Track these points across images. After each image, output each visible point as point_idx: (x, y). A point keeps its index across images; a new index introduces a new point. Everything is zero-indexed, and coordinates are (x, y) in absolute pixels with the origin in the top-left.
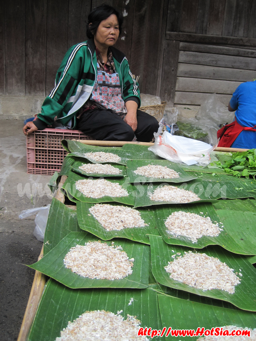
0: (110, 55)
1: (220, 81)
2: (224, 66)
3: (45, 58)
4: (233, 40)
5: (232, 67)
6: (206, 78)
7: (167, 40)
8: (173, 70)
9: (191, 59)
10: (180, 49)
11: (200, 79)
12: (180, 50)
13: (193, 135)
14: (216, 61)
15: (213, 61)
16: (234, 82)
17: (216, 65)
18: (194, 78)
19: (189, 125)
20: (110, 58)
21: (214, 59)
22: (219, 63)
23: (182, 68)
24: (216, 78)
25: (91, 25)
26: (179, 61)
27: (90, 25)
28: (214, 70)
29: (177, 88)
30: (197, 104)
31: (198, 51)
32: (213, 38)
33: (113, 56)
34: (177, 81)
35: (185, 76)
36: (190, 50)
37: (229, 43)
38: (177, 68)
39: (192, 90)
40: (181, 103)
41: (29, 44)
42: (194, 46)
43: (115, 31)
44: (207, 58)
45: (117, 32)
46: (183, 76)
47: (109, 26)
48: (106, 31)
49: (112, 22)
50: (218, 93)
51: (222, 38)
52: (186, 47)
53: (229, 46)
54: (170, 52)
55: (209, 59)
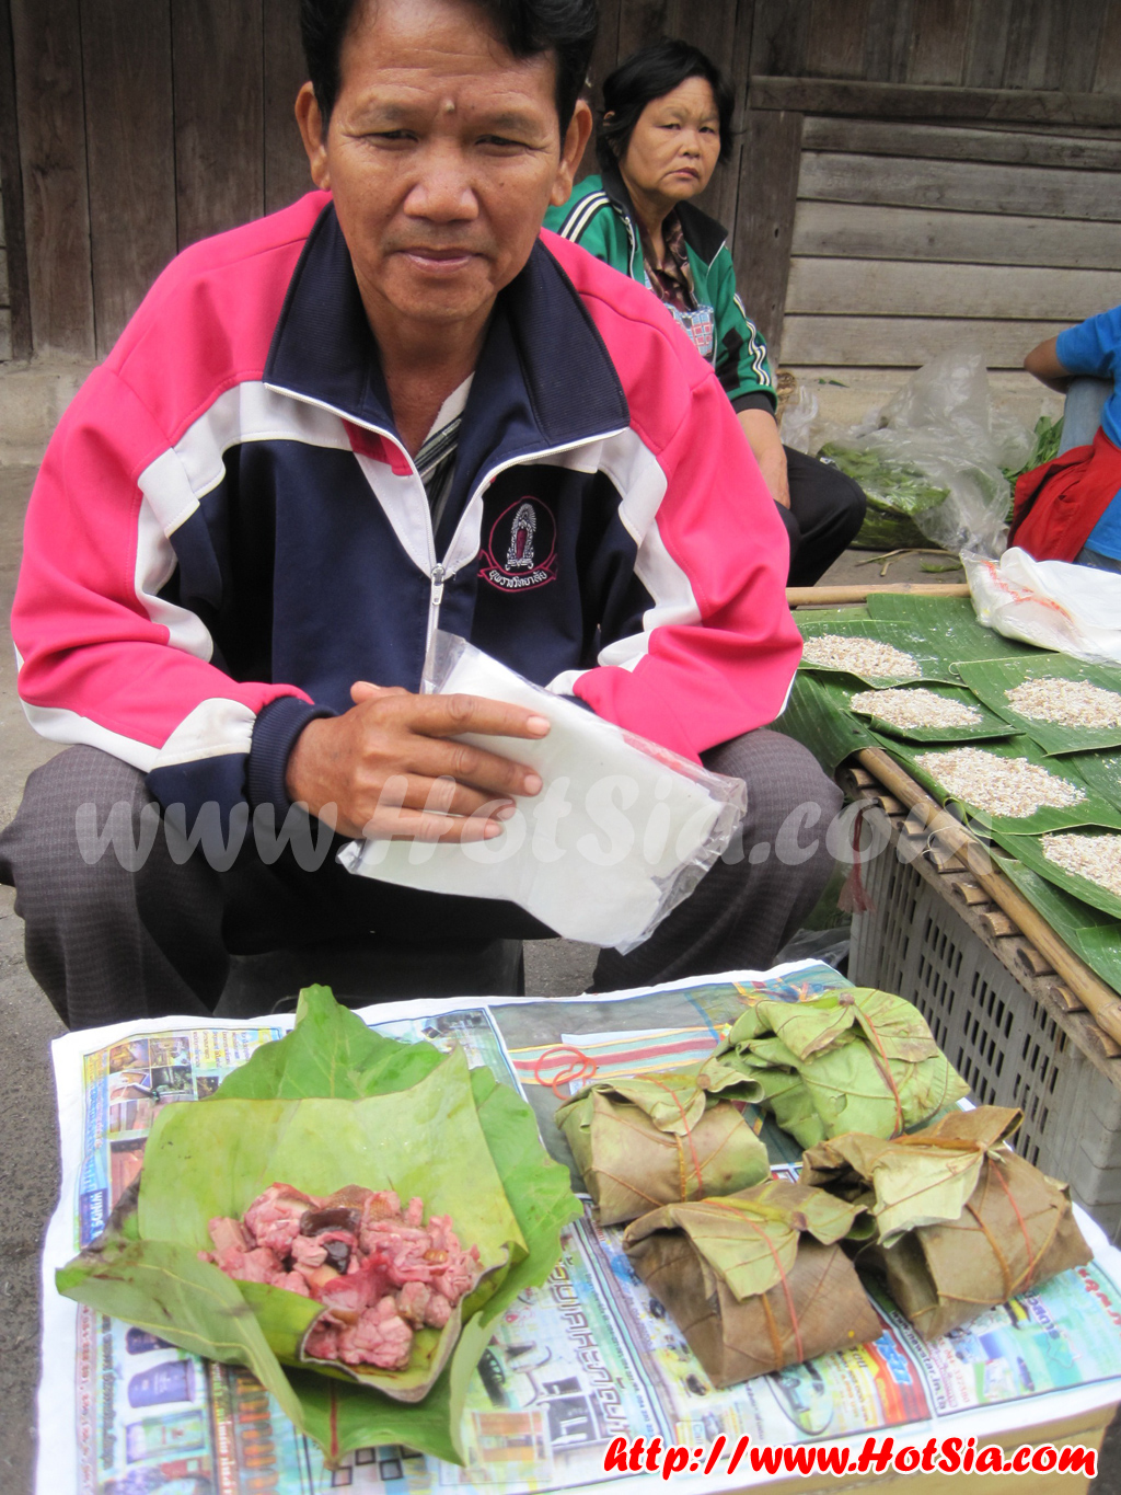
0: (676, 234)
1: (952, 266)
2: (970, 209)
3: (261, 198)
4: (1009, 101)
5: (998, 210)
6: (901, 257)
7: (753, 109)
8: (777, 232)
9: (846, 183)
10: (805, 146)
11: (876, 264)
12: (805, 150)
13: (903, 499)
14: (941, 189)
15: (928, 188)
16: (1006, 270)
17: (939, 206)
18: (855, 262)
19: (872, 460)
20: (675, 247)
21: (930, 181)
22: (951, 195)
23: (811, 221)
24: (939, 255)
25: (612, 120)
26: (799, 195)
27: (608, 121)
28: (930, 224)
29: (790, 305)
30: (866, 364)
31: (871, 151)
32: (930, 97)
33: (686, 237)
34: (792, 272)
35: (821, 254)
36: (843, 149)
37: (992, 114)
38: (790, 222)
39: (849, 306)
40: (807, 362)
41: (191, 140)
42: (858, 128)
43: (698, 144)
44: (906, 176)
45: (711, 146)
46: (814, 253)
47: (674, 121)
48: (665, 143)
49: (688, 105)
50: (947, 314)
51: (968, 99)
52: (825, 138)
53: (992, 127)
54: (767, 160)
55: (914, 181)
